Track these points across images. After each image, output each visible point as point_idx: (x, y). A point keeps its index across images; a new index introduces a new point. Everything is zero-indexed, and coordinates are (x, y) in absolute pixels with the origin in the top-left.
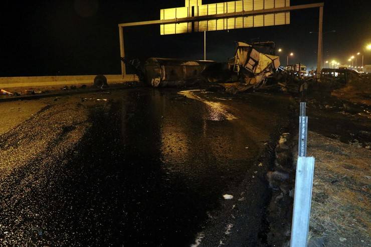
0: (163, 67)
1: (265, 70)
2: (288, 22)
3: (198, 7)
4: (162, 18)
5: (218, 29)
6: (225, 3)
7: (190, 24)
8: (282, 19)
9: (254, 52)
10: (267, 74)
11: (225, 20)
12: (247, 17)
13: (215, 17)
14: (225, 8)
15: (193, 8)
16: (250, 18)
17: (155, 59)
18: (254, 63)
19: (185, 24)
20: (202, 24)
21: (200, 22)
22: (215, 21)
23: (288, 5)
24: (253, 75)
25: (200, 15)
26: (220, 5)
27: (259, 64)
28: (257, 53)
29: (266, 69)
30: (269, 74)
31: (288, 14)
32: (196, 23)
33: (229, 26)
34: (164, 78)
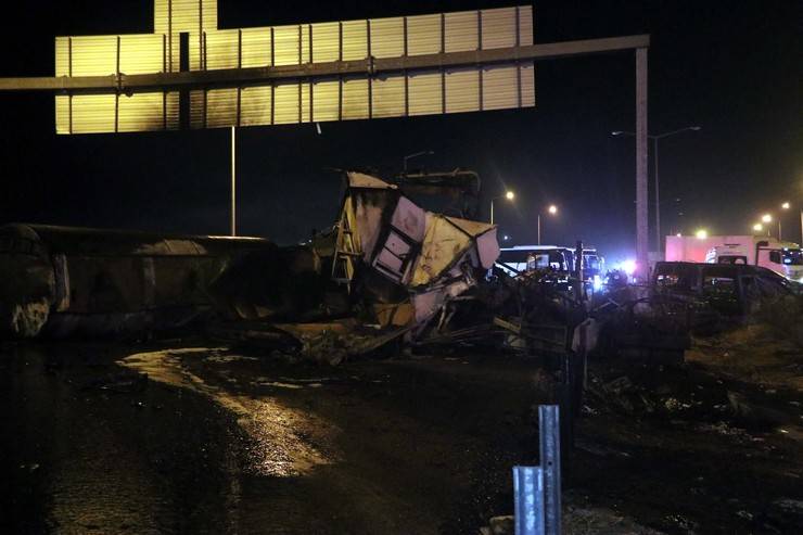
1: (445, 272)
2: (529, 100)
3: (203, 36)
4: (61, 70)
5: (280, 120)
6: (305, 27)
7: (173, 98)
8: (507, 90)
9: (405, 207)
10: (455, 290)
11: (306, 87)
12: (384, 80)
13: (269, 77)
14: (305, 44)
15: (184, 37)
16: (395, 85)
19: (156, 98)
20: (219, 101)
21: (211, 94)
22: (265, 91)
23: (527, 38)
24: (402, 293)
25: (211, 66)
26: (286, 35)
27: (425, 252)
28: (417, 211)
29: (448, 268)
30: (463, 286)
31: (528, 73)
32: (196, 95)
33: (319, 111)
34: (65, 303)
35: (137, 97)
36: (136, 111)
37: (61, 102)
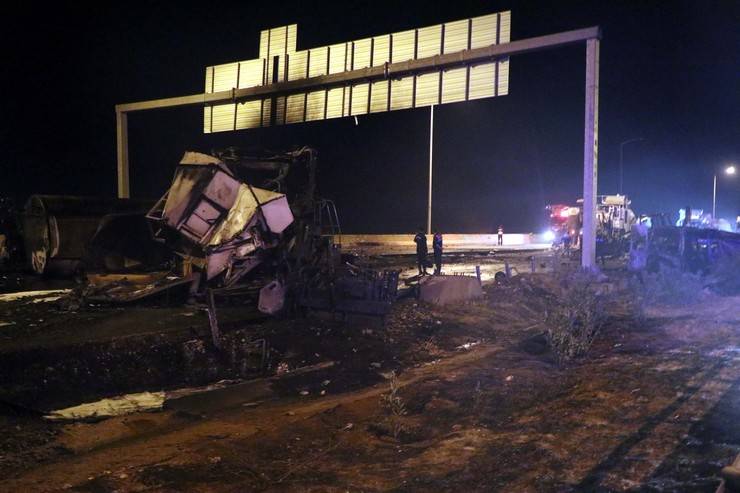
0: (54, 221)
1: (238, 235)
2: (504, 91)
3: (287, 57)
4: (208, 89)
5: (331, 115)
6: (350, 44)
7: (268, 102)
8: (487, 82)
9: (221, 181)
10: (244, 250)
12: (399, 79)
13: (325, 84)
14: (349, 57)
15: (276, 59)
16: (406, 83)
17: (39, 199)
18: (216, 214)
19: (257, 104)
20: (295, 102)
21: (290, 99)
22: (322, 93)
23: (505, 37)
25: (291, 77)
26: (338, 50)
27: (230, 217)
30: (251, 247)
31: (504, 67)
32: (281, 100)
35: (247, 104)
36: (247, 114)
37: (207, 110)
